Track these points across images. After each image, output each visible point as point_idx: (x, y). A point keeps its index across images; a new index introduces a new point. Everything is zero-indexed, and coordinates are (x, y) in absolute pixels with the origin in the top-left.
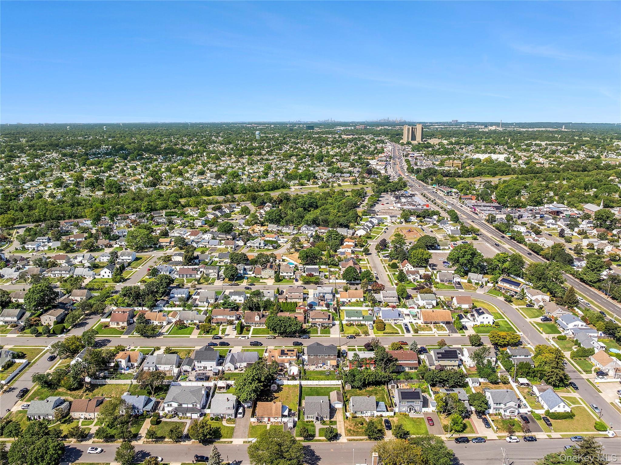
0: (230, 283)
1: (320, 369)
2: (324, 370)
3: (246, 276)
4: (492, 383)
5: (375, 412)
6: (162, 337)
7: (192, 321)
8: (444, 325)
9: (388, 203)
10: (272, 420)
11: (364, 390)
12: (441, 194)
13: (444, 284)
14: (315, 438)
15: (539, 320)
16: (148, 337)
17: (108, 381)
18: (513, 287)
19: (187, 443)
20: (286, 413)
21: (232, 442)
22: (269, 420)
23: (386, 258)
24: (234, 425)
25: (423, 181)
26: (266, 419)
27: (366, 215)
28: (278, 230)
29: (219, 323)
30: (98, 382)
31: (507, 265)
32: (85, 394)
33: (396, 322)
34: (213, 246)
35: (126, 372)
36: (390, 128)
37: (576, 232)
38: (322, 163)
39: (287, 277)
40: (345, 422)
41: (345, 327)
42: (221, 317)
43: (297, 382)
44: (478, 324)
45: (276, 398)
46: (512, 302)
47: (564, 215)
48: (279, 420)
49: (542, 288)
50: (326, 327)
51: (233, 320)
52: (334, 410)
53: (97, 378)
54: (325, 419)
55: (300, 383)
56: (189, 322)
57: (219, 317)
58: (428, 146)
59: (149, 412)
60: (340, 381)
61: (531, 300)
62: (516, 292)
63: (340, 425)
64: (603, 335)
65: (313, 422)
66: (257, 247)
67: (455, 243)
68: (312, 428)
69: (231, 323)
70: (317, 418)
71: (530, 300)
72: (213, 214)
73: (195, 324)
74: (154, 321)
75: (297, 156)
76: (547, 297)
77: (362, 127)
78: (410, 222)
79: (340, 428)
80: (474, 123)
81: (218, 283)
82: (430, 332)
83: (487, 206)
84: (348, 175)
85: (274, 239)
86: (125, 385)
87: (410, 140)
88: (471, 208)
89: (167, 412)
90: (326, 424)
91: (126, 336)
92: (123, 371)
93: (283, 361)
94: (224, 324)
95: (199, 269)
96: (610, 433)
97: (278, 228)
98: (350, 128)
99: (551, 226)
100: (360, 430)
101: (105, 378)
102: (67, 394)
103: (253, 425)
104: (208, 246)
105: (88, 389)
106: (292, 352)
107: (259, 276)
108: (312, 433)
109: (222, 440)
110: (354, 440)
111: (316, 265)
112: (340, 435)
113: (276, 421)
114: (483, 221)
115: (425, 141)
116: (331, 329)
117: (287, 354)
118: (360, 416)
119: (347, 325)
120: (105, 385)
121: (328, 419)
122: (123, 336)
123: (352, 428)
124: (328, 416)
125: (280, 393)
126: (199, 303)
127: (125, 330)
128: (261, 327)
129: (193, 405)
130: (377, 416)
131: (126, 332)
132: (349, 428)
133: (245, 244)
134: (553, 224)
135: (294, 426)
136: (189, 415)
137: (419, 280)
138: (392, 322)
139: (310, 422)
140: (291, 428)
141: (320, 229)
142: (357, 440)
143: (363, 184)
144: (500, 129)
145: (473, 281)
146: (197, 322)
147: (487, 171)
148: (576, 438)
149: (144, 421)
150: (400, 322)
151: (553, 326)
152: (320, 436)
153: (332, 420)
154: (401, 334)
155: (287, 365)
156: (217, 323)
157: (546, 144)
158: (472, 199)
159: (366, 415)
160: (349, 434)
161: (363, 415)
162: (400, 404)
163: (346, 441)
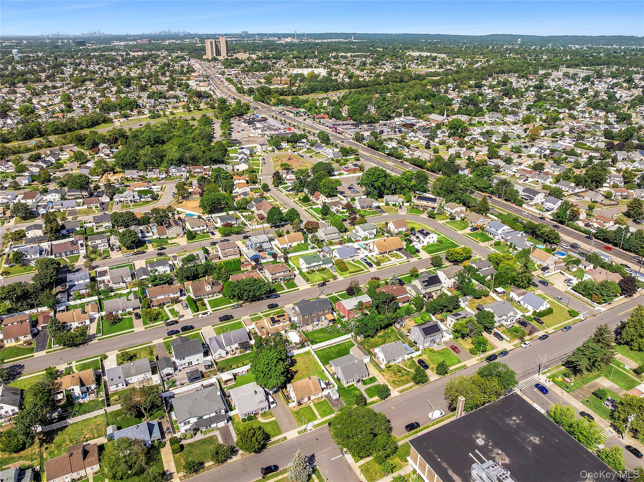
0: (132, 252)
1: (317, 328)
2: (322, 327)
3: (146, 239)
4: (475, 298)
5: (405, 355)
6: (96, 341)
7: (123, 311)
8: (398, 252)
9: (243, 130)
10: (312, 398)
11: (376, 337)
12: (291, 115)
13: (365, 211)
14: (368, 401)
15: (468, 230)
16: (77, 345)
17: (70, 421)
18: (430, 204)
19: (235, 458)
20: (323, 386)
21: (285, 438)
22: (309, 399)
23: (291, 192)
24: (274, 419)
25: (263, 102)
26: (306, 400)
27: (231, 147)
28: (140, 176)
29: (162, 305)
30: (54, 426)
31: (413, 182)
32: (43, 449)
33: (353, 258)
34: (70, 209)
35: (86, 400)
36: (179, 42)
37: (437, 143)
38: (131, 88)
39: (199, 232)
40: (383, 375)
41: (309, 276)
42: (163, 297)
43: (307, 349)
44: (425, 244)
45: (296, 372)
46: (435, 218)
47: (417, 127)
48: (320, 395)
49: (455, 200)
50: (288, 280)
51: (178, 297)
53: (51, 422)
54: (364, 379)
55: (311, 348)
56: (120, 312)
57: (159, 298)
58: (238, 62)
59: (160, 439)
60: (350, 335)
61: (451, 213)
62: (434, 208)
63: (380, 379)
64: (524, 235)
65: (353, 385)
66: (131, 201)
67: (346, 166)
68: (358, 392)
69: (176, 301)
70: (359, 381)
71: (449, 213)
72: (37, 166)
73: (130, 313)
74: (73, 323)
75: (91, 80)
76: (464, 208)
77: (145, 41)
78: (282, 149)
79: (383, 382)
80: (266, 35)
81: (115, 255)
82: (391, 262)
83: (346, 124)
84: (175, 100)
85: (146, 188)
86: (96, 417)
87: (215, 55)
88: (331, 128)
89: (184, 432)
90: (367, 383)
91: (43, 353)
92: (81, 401)
93: (277, 329)
94: (167, 305)
95: (77, 241)
96: (581, 317)
97: (139, 174)
98: (131, 43)
99: (412, 138)
100: (403, 378)
101: (62, 418)
102: (14, 458)
103: (295, 410)
104: (62, 210)
105: (42, 442)
106: (284, 317)
107: (165, 237)
108: (362, 397)
109: (273, 439)
110: (405, 390)
111: (222, 212)
112: (390, 390)
113: (317, 397)
114: (351, 140)
115: (230, 56)
116: (295, 281)
117: (279, 321)
118: (394, 363)
119: (309, 273)
120: (66, 427)
121: (367, 378)
122: (37, 355)
123: (394, 379)
124: (367, 374)
125: (298, 366)
126: (114, 286)
127: (34, 345)
128: (215, 298)
129: (217, 413)
130: (408, 359)
131: (37, 347)
132: (391, 379)
133: (111, 199)
134: (415, 137)
136: (213, 426)
137: (342, 211)
138: (350, 260)
139: (350, 386)
140: (338, 400)
141: (194, 169)
142: (407, 389)
143: (199, 110)
144: (296, 41)
145: (390, 203)
146: (131, 310)
147: (320, 87)
148: (565, 328)
149: (159, 453)
150: (356, 258)
151: (482, 233)
152: (371, 396)
153: (370, 377)
154: (366, 270)
155: (283, 332)
156: (160, 305)
157: (351, 56)
158: (324, 118)
159: (398, 361)
160: (397, 386)
161: (396, 362)
162: (424, 341)
163: (398, 394)
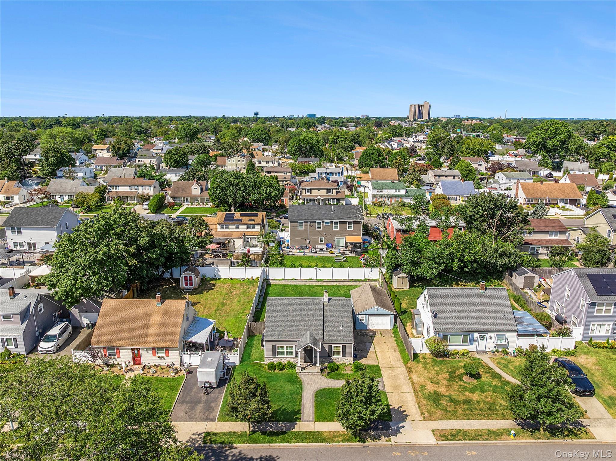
1: (320, 254)
2: (329, 255)
5: (512, 337)
7: (70, 197)
8: (567, 206)
10: (147, 358)
14: (301, 427)
20: (201, 337)
22: (136, 358)
26: (125, 357)
29: (121, 200)
40: (410, 370)
41: (371, 208)
42: (127, 189)
43: (255, 273)
48: (173, 357)
51: (149, 195)
52: (366, 335)
54: (337, 359)
55: (265, 273)
57: (122, 189)
60: (376, 270)
63: (395, 378)
65: (292, 366)
68: (289, 388)
70: (309, 354)
79: (396, 388)
87: (417, 118)
90: (340, 376)
93: (229, 234)
94: (131, 202)
100: (475, 397)
106: (253, 218)
108: (288, 407)
110: (464, 435)
112: (403, 417)
113: (162, 363)
117: (241, 220)
118: (460, 349)
121: (349, 359)
123: (442, 390)
124: (350, 348)
125: (206, 295)
128: (202, 207)
130: (523, 351)
132: (430, 388)
135: (221, 383)
137: (484, 172)
139: (281, 367)
140: (208, 388)
142: (477, 435)
152: (320, 417)
153: (363, 361)
156: (117, 199)
159: (482, 346)
160: (439, 413)
161: (471, 348)
162: (589, 313)
163: (432, 440)
